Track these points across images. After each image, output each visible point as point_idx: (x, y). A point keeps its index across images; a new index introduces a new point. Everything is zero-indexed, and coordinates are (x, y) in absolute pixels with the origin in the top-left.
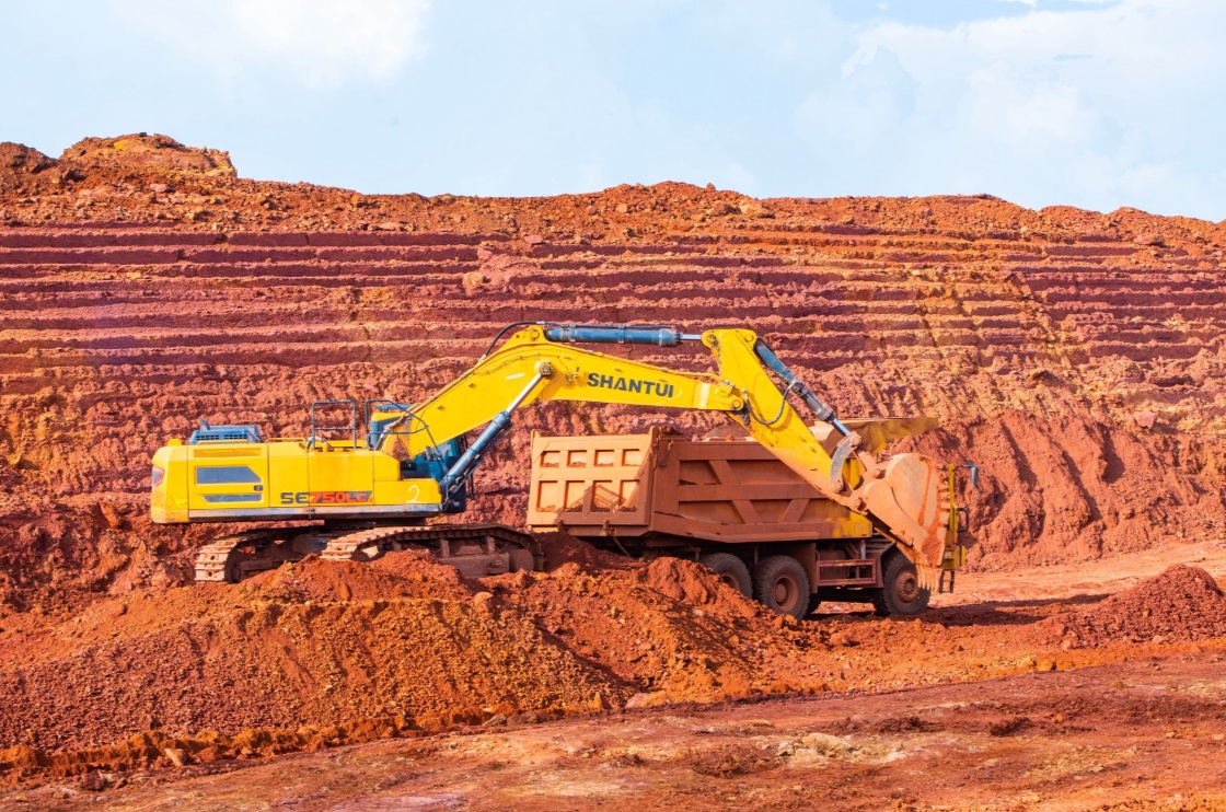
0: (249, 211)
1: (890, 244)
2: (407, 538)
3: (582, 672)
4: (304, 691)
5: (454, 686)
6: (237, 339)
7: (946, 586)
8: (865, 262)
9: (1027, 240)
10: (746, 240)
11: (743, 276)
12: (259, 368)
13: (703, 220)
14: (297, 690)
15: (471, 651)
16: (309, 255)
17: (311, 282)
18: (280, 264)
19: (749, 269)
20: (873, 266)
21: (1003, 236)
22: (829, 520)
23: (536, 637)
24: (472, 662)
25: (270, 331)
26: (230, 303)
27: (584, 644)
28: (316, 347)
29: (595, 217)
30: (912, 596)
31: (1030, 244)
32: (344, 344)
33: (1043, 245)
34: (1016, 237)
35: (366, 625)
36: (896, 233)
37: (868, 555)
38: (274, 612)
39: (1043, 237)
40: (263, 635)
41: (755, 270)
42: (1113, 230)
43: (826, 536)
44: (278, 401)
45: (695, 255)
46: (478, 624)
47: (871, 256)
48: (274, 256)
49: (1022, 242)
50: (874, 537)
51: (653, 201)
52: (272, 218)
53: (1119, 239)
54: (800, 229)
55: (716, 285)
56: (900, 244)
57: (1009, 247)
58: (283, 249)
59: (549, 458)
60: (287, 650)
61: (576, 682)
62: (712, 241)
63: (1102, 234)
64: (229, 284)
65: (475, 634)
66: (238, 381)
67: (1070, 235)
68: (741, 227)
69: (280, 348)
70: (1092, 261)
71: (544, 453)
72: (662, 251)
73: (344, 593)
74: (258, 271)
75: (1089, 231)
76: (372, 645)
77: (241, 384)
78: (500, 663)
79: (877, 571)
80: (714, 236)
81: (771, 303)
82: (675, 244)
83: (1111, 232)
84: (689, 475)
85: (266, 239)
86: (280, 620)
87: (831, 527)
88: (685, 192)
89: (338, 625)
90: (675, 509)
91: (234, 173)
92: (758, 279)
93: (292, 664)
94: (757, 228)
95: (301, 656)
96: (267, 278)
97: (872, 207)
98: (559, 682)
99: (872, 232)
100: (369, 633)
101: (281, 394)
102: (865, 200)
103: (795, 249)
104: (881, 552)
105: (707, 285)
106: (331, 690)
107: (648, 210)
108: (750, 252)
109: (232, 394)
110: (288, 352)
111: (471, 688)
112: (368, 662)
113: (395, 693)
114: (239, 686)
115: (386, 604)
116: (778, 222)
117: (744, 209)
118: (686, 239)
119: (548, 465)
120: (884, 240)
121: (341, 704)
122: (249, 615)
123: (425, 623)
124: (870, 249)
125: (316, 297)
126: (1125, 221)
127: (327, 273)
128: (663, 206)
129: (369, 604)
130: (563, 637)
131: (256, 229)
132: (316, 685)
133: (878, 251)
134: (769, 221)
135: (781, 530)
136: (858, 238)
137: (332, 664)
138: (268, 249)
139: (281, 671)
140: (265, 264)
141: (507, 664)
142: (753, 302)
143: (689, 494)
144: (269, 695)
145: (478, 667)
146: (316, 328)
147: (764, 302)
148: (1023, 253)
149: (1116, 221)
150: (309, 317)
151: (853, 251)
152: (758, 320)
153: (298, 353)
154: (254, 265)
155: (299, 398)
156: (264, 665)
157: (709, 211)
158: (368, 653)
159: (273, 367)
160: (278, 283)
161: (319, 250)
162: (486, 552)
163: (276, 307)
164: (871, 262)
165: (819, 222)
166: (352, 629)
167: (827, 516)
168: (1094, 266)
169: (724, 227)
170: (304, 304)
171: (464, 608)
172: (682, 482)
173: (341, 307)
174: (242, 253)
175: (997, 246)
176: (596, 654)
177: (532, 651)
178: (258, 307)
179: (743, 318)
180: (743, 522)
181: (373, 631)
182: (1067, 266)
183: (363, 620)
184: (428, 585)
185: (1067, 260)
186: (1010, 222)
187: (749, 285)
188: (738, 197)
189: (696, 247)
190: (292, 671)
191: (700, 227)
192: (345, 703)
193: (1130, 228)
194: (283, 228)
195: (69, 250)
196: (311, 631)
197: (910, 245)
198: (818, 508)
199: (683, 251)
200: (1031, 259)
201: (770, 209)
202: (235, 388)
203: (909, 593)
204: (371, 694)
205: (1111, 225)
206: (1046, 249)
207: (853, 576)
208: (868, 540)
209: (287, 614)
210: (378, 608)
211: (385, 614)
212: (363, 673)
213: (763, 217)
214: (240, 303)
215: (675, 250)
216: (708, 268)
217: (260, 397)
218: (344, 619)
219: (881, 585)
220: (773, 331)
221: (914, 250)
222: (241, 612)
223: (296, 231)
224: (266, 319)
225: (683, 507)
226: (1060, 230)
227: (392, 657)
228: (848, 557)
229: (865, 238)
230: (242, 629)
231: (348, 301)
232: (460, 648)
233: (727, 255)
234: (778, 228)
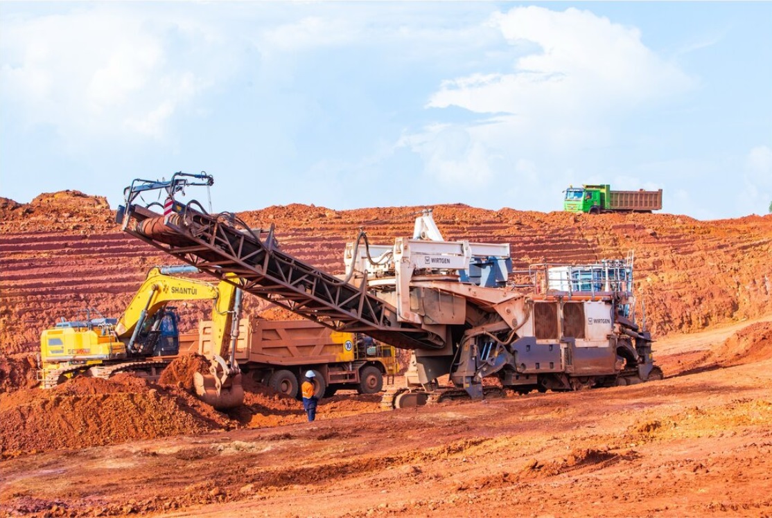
0: (98, 224)
1: (394, 228)
2: (136, 367)
3: (195, 422)
4: (69, 434)
5: (136, 430)
6: (89, 282)
7: (390, 383)
8: (381, 237)
9: (459, 224)
10: (327, 229)
11: (323, 245)
12: (99, 294)
13: (308, 220)
14: (66, 433)
15: (145, 414)
16: (124, 243)
17: (123, 255)
18: (111, 247)
19: (327, 242)
20: (386, 238)
21: (447, 223)
22: (334, 354)
23: (175, 407)
24: (146, 419)
25: (104, 278)
26: (87, 266)
27: (204, 411)
28: (125, 284)
29: (257, 221)
30: (374, 386)
31: (459, 226)
32: (138, 282)
33: (465, 226)
34: (453, 223)
35: (99, 405)
36: (397, 223)
37: (353, 369)
38: (58, 400)
39: (466, 222)
40: (53, 410)
41: (329, 242)
42: (499, 218)
43: (332, 361)
44: (108, 309)
45: (302, 237)
46: (149, 403)
47: (385, 234)
48: (109, 244)
49: (456, 225)
50: (355, 361)
51: (285, 213)
52: (108, 227)
53: (501, 222)
54: (352, 223)
55: (310, 250)
56: (398, 228)
57: (450, 228)
58: (113, 241)
59: (207, 331)
60: (63, 416)
61: (192, 427)
62: (311, 230)
63: (493, 220)
64: (87, 257)
65: (148, 407)
66: (89, 301)
67: (479, 221)
68: (325, 223)
69: (109, 285)
70: (488, 232)
71: (205, 328)
72: (287, 235)
73: (93, 391)
74: (101, 251)
75: (488, 219)
76: (101, 413)
77: (91, 302)
78: (158, 419)
79: (357, 376)
80: (312, 228)
81: (336, 257)
82: (294, 232)
83: (498, 219)
84: (267, 336)
85: (105, 237)
86: (61, 404)
87: (335, 357)
88: (301, 208)
89: (86, 405)
90: (261, 351)
91: (108, 207)
92: (330, 246)
93: (64, 422)
94: (332, 223)
95: (68, 419)
96: (104, 254)
97: (388, 212)
98: (185, 427)
99: (386, 223)
100: (100, 408)
101: (109, 306)
102: (384, 209)
103: (349, 232)
104: (359, 367)
105: (306, 250)
106: (81, 433)
107: (283, 217)
108: (327, 235)
109: (87, 307)
110: (112, 287)
111: (143, 430)
112: (98, 421)
113: (110, 433)
114: (40, 432)
115: (108, 396)
116: (342, 220)
117: (327, 214)
118: (299, 230)
119: (206, 334)
120: (391, 227)
121: (85, 439)
122: (47, 402)
123: (125, 403)
124: (385, 231)
125: (125, 262)
126: (505, 214)
127: (132, 251)
128: (290, 215)
129: (101, 395)
130: (195, 408)
131: (101, 233)
132: (75, 431)
133: (388, 231)
134: (338, 220)
135: (311, 359)
136: (379, 226)
137: (82, 422)
138: (106, 241)
139: (59, 425)
140: (104, 248)
141: (162, 420)
142: (328, 257)
143: (267, 344)
144: (54, 436)
145: (148, 422)
146: (125, 276)
147: (332, 256)
148: (456, 230)
149: (500, 214)
150: (122, 271)
151: (377, 232)
152: (330, 265)
153: (117, 287)
154: (99, 249)
155: (116, 307)
156: (52, 423)
157: (311, 217)
158: (99, 417)
159: (105, 294)
160: (109, 256)
161: (129, 241)
163: (107, 267)
164: (384, 237)
165: (362, 220)
166: (92, 406)
167: (333, 352)
168: (489, 235)
169: (318, 223)
170: (120, 265)
171: (144, 396)
172: (264, 339)
173: (137, 266)
174: (94, 243)
175: (444, 227)
176: (209, 415)
177: (173, 414)
178: (98, 267)
179: (323, 264)
180: (293, 356)
181: (102, 407)
182: (476, 235)
183: (98, 403)
184: (131, 387)
185: (476, 233)
186: (451, 216)
187: (326, 249)
188: (325, 209)
189: (303, 233)
190: (64, 425)
191: (306, 224)
192: (87, 438)
193: (507, 217)
194: (113, 231)
195: (16, 245)
196: (74, 408)
197: (403, 229)
198: (328, 348)
199: (297, 235)
200: (459, 233)
201: (339, 215)
202: (88, 304)
203: (372, 384)
204: (98, 434)
205: (498, 216)
206: (467, 228)
207: (346, 378)
208: (353, 363)
209: (64, 401)
210: (105, 397)
211: (108, 400)
212: (96, 425)
213: (336, 218)
214: (91, 266)
215: (293, 235)
216: (307, 242)
217: (99, 308)
218: (89, 402)
219: (359, 382)
220: (337, 269)
221: (405, 230)
222: (43, 401)
223: (119, 232)
224: (102, 272)
225: (264, 350)
226: (474, 219)
227: (110, 418)
228: (344, 370)
229: (382, 226)
230: (44, 408)
231: (140, 263)
232: (140, 414)
233: (317, 236)
234: (342, 223)
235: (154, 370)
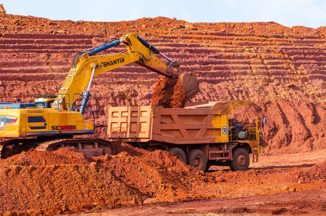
0: (10, 26)
1: (238, 39)
2: (67, 143)
3: (128, 190)
4: (29, 197)
5: (83, 195)
6: (6, 72)
7: (255, 160)
8: (229, 46)
9: (287, 38)
10: (187, 38)
11: (186, 50)
12: (14, 82)
13: (172, 30)
14: (26, 197)
15: (89, 183)
16: (32, 42)
17: (31, 52)
18: (21, 45)
19: (188, 48)
20: (232, 47)
21: (278, 37)
22: (214, 136)
23: (112, 178)
24: (89, 187)
25: (18, 69)
26: (3, 59)
27: (129, 180)
28: (34, 74)
29: (134, 29)
30: (243, 164)
31: (288, 39)
32: (44, 73)
33: (292, 40)
34: (283, 37)
35: (51, 174)
36: (240, 35)
37: (227, 149)
38: (19, 169)
39: (293, 37)
40: (14, 177)
41: (190, 48)
42: (317, 34)
43: (212, 142)
44: (21, 94)
45: (169, 43)
46: (91, 174)
47: (231, 44)
48: (19, 42)
49: (285, 39)
50: (229, 142)
51: (154, 24)
52: (19, 28)
53: (320, 38)
54: (206, 34)
55: (177, 54)
56: (241, 39)
57: (280, 41)
58: (23, 39)
59: (115, 114)
60: (23, 183)
61: (126, 194)
62: (175, 38)
63: (314, 36)
64: (3, 52)
65: (91, 177)
66: (6, 87)
67: (302, 36)
68: (185, 33)
69: (21, 75)
70: (310, 46)
71: (113, 112)
72: (157, 41)
73: (44, 162)
74: (14, 47)
75: (309, 35)
76: (54, 181)
77: (7, 87)
78: (99, 187)
79: (231, 154)
80: (176, 36)
81: (196, 60)
82: (162, 39)
83: (317, 35)
84: (165, 120)
85: (16, 36)
86: (21, 172)
87: (214, 139)
88: (166, 20)
89: (42, 174)
90: (159, 132)
91: (4, 12)
92: (191, 51)
93: (25, 188)
94: (191, 33)
95: (28, 185)
96: (17, 50)
97: (232, 26)
98: (120, 194)
99: (232, 35)
100: (52, 176)
101: (22, 91)
102: (229, 24)
103: (204, 41)
104: (232, 148)
105: (173, 54)
106: (39, 197)
107: (153, 27)
108: (189, 42)
109: (4, 91)
110: (24, 76)
111: (89, 196)
112: (52, 187)
113: (62, 198)
114: (6, 196)
115: (59, 166)
116: (198, 31)
117: (186, 26)
118: (166, 37)
119: (114, 117)
120: (236, 38)
121: (42, 202)
122: (9, 170)
123: (73, 173)
124: (231, 41)
125: (34, 57)
126: (322, 31)
127: (38, 48)
128: (158, 25)
129: (53, 166)
130: (122, 178)
131: (12, 32)
132: (33, 195)
133: (234, 42)
134: (195, 31)
135: (197, 140)
136: (227, 37)
137: (39, 188)
138: (17, 39)
139: (21, 190)
140: (16, 45)
141: (102, 187)
142: (190, 60)
143: (164, 127)
144: (16, 199)
145: (91, 189)
146: (34, 68)
147: (193, 59)
148: (285, 43)
149: (319, 31)
150: (32, 64)
151: (225, 42)
152: (191, 66)
153: (28, 77)
154: (12, 45)
155: (28, 92)
156: (15, 188)
157: (174, 27)
158: (52, 184)
159: (19, 82)
160: (21, 52)
161: (35, 40)
162: (94, 148)
163: (20, 60)
164: (231, 46)
165: (213, 32)
166: (47, 175)
167: (213, 135)
168: (311, 47)
169: (179, 33)
170: (30, 59)
171: (87, 168)
172: (162, 123)
173: (43, 60)
174: (8, 40)
175: (276, 40)
176: (133, 184)
177: (111, 183)
178: (13, 60)
179: (186, 65)
180: (183, 137)
181: (54, 176)
182: (301, 47)
183: (51, 172)
184: (74, 159)
185: (301, 45)
186: (281, 31)
187: (188, 54)
188: (184, 22)
189: (169, 40)
190: (25, 190)
191: (171, 33)
192: (44, 202)
193: (323, 34)
194: (23, 32)
196: (32, 176)
197: (245, 40)
198: (210, 132)
199: (165, 41)
200: (288, 45)
201: (196, 26)
202: (5, 89)
203: (242, 163)
204: (53, 198)
205: (317, 33)
206: (293, 41)
207: (222, 156)
208: (227, 144)
209: (23, 170)
210: (56, 168)
211: (59, 170)
212: (50, 191)
213: (193, 29)
214: (7, 58)
215: (162, 41)
216: (173, 48)
217: (14, 92)
218: (44, 172)
219: (232, 159)
220: (196, 70)
221: (246, 41)
222: (7, 169)
223: (27, 33)
224: (16, 64)
225: (162, 132)
226: (299, 35)
227: (61, 185)
228: (220, 150)
229: (229, 37)
230: (7, 175)
231: (46, 58)
232: (85, 182)
233: (180, 43)
234: (198, 34)
235: (80, 145)
